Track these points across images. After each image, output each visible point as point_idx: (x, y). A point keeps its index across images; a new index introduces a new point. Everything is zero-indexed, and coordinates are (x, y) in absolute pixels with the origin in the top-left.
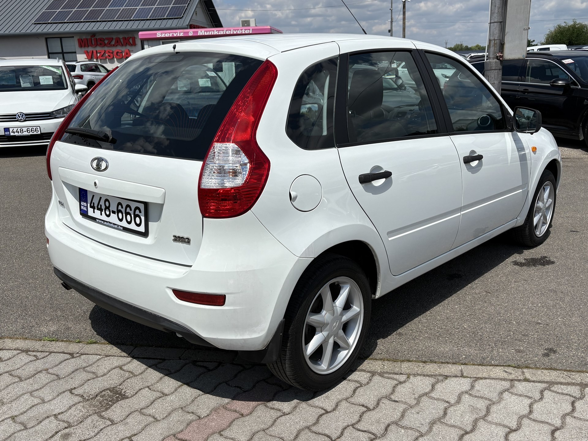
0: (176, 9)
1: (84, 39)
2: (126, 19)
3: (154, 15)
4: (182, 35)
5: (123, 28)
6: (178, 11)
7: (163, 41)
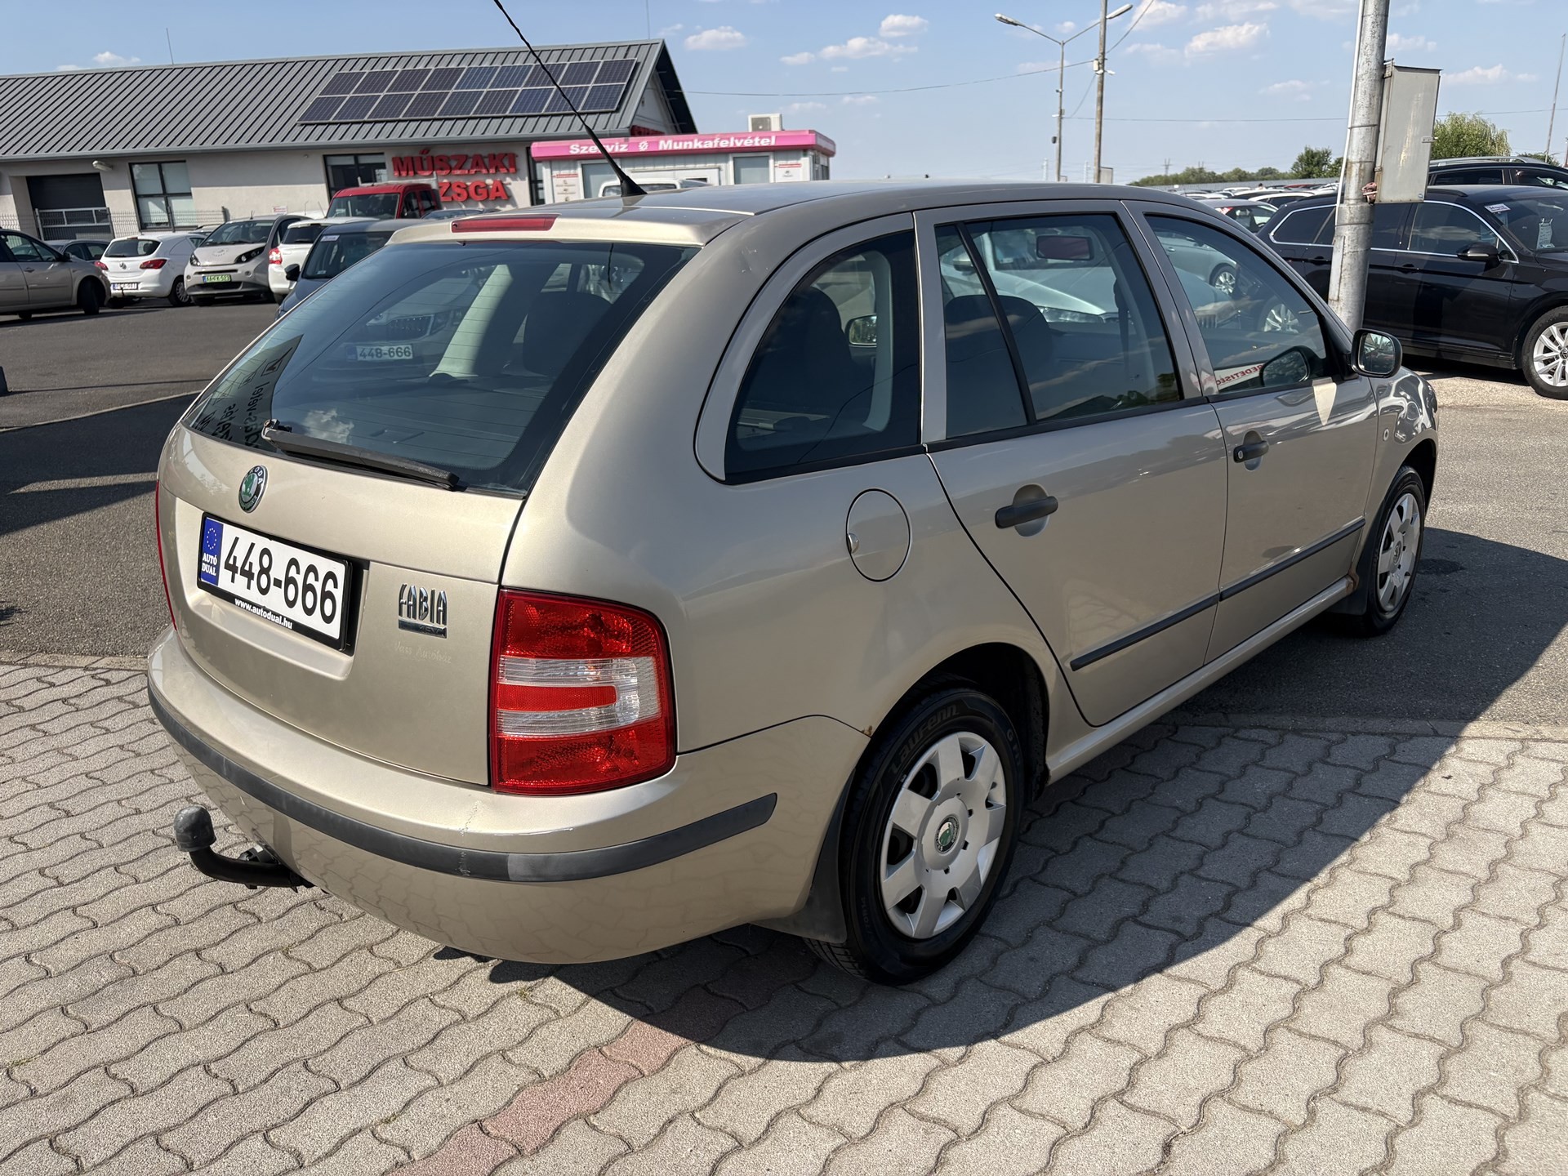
0: (603, 90)
1: (406, 158)
2: (494, 115)
3: (556, 105)
4: (624, 149)
5: (490, 134)
6: (605, 98)
7: (584, 162)
